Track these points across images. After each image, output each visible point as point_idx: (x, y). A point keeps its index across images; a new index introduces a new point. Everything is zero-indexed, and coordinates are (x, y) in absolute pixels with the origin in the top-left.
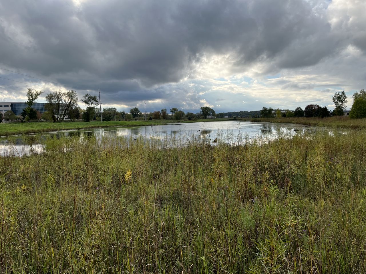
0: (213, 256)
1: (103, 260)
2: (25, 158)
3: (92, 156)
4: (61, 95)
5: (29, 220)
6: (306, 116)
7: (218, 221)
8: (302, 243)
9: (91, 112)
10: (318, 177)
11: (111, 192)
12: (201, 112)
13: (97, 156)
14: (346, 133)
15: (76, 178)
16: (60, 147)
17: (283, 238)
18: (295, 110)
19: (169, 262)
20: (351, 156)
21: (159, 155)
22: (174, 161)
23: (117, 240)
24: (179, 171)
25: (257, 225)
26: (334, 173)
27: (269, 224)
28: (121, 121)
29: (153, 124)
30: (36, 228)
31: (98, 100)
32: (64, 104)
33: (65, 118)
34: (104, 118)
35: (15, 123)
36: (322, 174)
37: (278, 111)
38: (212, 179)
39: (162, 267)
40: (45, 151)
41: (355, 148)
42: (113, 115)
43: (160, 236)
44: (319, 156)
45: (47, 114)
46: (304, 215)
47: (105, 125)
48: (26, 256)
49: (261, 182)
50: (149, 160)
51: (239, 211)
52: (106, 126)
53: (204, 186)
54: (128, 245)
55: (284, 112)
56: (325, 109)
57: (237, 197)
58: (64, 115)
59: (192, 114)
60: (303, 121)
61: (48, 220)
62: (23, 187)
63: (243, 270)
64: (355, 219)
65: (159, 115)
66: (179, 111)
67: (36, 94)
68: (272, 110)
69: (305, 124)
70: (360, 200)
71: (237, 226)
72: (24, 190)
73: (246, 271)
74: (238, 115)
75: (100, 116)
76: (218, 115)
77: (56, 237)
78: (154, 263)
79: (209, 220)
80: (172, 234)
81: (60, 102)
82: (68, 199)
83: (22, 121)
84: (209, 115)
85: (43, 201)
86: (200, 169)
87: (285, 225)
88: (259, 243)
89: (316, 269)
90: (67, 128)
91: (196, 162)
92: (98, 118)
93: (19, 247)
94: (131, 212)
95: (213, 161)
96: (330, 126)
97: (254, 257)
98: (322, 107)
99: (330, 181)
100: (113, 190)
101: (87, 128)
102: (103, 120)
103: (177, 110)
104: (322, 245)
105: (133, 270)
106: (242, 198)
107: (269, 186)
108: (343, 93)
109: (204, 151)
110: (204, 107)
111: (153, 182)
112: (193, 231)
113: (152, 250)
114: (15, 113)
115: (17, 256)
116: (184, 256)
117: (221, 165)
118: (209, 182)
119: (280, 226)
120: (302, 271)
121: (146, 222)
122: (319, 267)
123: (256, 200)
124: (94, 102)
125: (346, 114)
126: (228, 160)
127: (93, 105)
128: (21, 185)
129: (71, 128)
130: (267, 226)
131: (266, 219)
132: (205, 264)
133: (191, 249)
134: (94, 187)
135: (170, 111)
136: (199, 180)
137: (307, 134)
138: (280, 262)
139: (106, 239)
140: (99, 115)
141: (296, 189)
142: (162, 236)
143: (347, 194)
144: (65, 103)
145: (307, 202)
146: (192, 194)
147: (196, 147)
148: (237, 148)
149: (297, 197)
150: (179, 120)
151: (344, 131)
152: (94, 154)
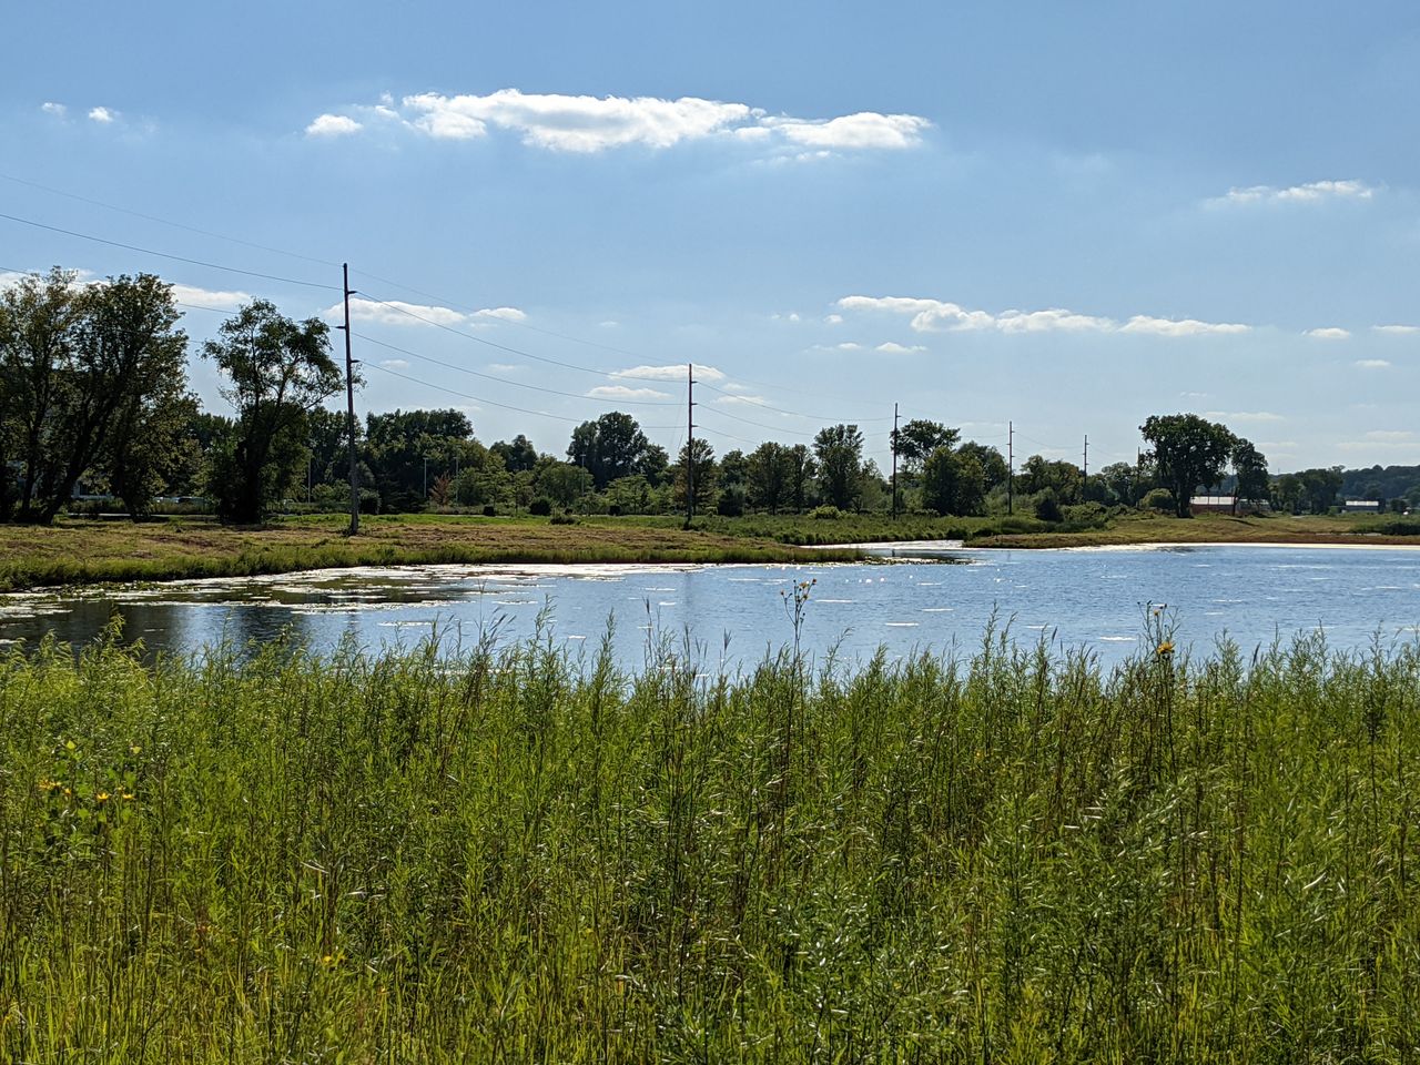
12: (1142, 458)
31: (334, 352)
65: (801, 477)
66: (965, 449)
76: (1290, 482)
84: (1213, 482)
103: (950, 436)
110: (1168, 421)
124: (305, 370)
127: (292, 393)
144: (86, 369)
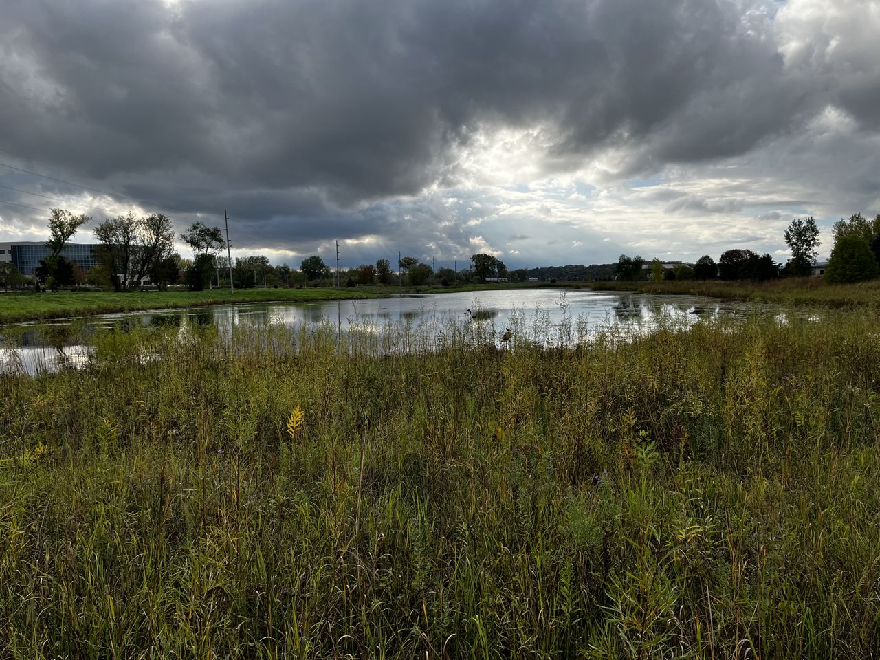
0: (501, 614)
1: (233, 625)
2: (45, 379)
3: (208, 373)
4: (134, 225)
5: (53, 530)
6: (721, 278)
7: (513, 529)
8: (715, 582)
9: (207, 266)
10: (753, 423)
11: (255, 460)
12: (471, 267)
13: (222, 372)
14: (816, 318)
15: (169, 428)
16: (131, 352)
17: (668, 570)
18: (696, 263)
19: (395, 630)
20: (830, 372)
21: (372, 371)
22: (408, 384)
23: (269, 578)
24: (420, 409)
25: (607, 537)
26: (789, 413)
27: (636, 535)
28: (280, 290)
29: (356, 295)
30: (70, 548)
31: (224, 237)
32: (140, 248)
33: (142, 281)
34: (236, 282)
35: (22, 294)
36: (759, 415)
37: (657, 265)
38: (500, 429)
39: (377, 641)
40: (94, 362)
41: (838, 353)
42: (261, 274)
43: (374, 566)
44: (754, 373)
45: (98, 271)
46: (718, 514)
47: (241, 298)
48: (46, 618)
49: (616, 436)
50: (347, 383)
51: (564, 504)
52: (244, 301)
53: (480, 446)
54: (295, 590)
55: (671, 266)
56: (768, 259)
57: (560, 471)
58: (139, 273)
59: (450, 271)
60: (716, 289)
61: (100, 530)
62: (40, 449)
63: (572, 647)
64: (840, 522)
65: (372, 275)
66: (420, 265)
67: (70, 224)
68: (643, 262)
69: (721, 297)
70: (852, 478)
71: (559, 541)
72: (43, 456)
73: (581, 651)
74: (561, 274)
75: (228, 276)
76: (513, 273)
77: (119, 571)
78: (358, 631)
79: (490, 527)
80: (403, 563)
81: (131, 243)
82: (149, 479)
83: (38, 290)
84: (492, 274)
85: (89, 482)
86: (471, 405)
87: (674, 539)
88: (611, 582)
89: (747, 645)
90: (149, 305)
91: (459, 388)
92: (225, 281)
93: (29, 596)
94: (304, 508)
95: (502, 384)
96: (779, 302)
97: (600, 616)
98: (761, 254)
99: (779, 433)
100: (259, 455)
101: (196, 305)
102: (236, 286)
103: (416, 261)
104: (763, 585)
105: (307, 650)
106: (571, 474)
107: (635, 445)
108: (810, 222)
109: (480, 362)
110: (479, 256)
111: (357, 435)
112: (452, 556)
113: (354, 601)
114: (22, 269)
115: (24, 617)
116: (430, 616)
117: (519, 395)
118: (491, 435)
119: (662, 541)
120: (715, 649)
121: (339, 534)
122: (756, 638)
123: (605, 480)
124: (214, 243)
125: (818, 271)
126: (537, 381)
127: (210, 251)
128: (35, 444)
129: (158, 305)
130: (631, 542)
131: (629, 524)
132: (482, 634)
133: (449, 598)
134: (213, 449)
135: (398, 263)
136: (468, 431)
137: (724, 320)
138: (661, 628)
139: (241, 574)
140: (225, 272)
141: (698, 452)
142: (378, 567)
143: (819, 462)
144: (142, 244)
145: (725, 482)
146: (451, 464)
147: (461, 350)
148: (560, 353)
149: (701, 472)
150: (419, 287)
151: (812, 313)
152: (213, 367)
